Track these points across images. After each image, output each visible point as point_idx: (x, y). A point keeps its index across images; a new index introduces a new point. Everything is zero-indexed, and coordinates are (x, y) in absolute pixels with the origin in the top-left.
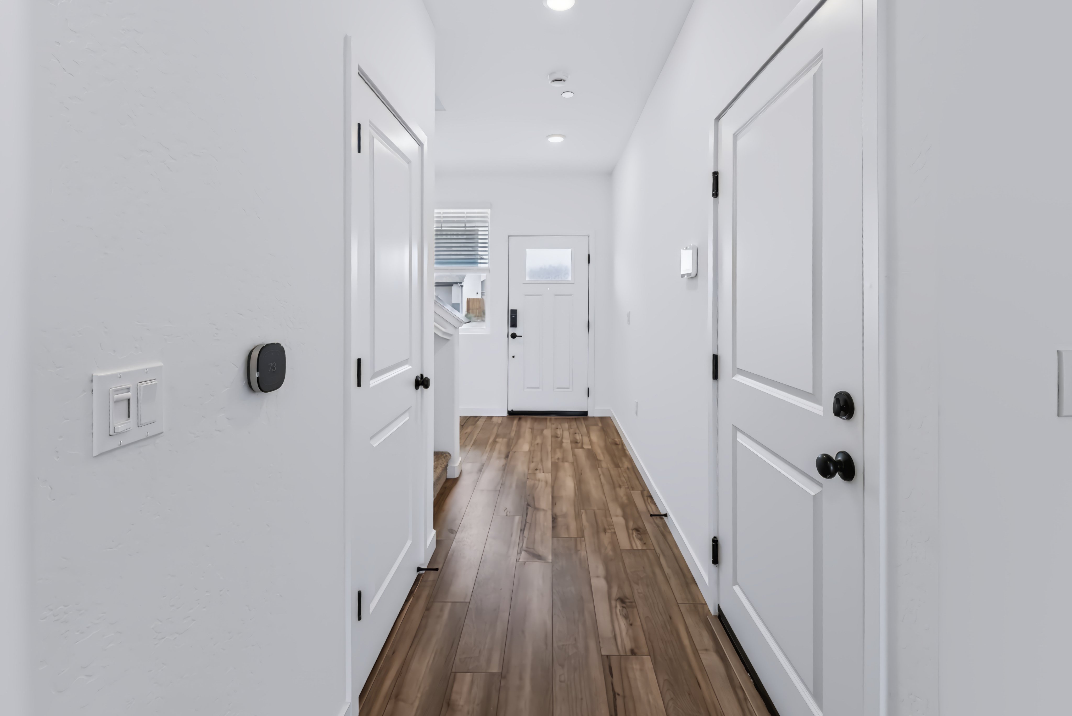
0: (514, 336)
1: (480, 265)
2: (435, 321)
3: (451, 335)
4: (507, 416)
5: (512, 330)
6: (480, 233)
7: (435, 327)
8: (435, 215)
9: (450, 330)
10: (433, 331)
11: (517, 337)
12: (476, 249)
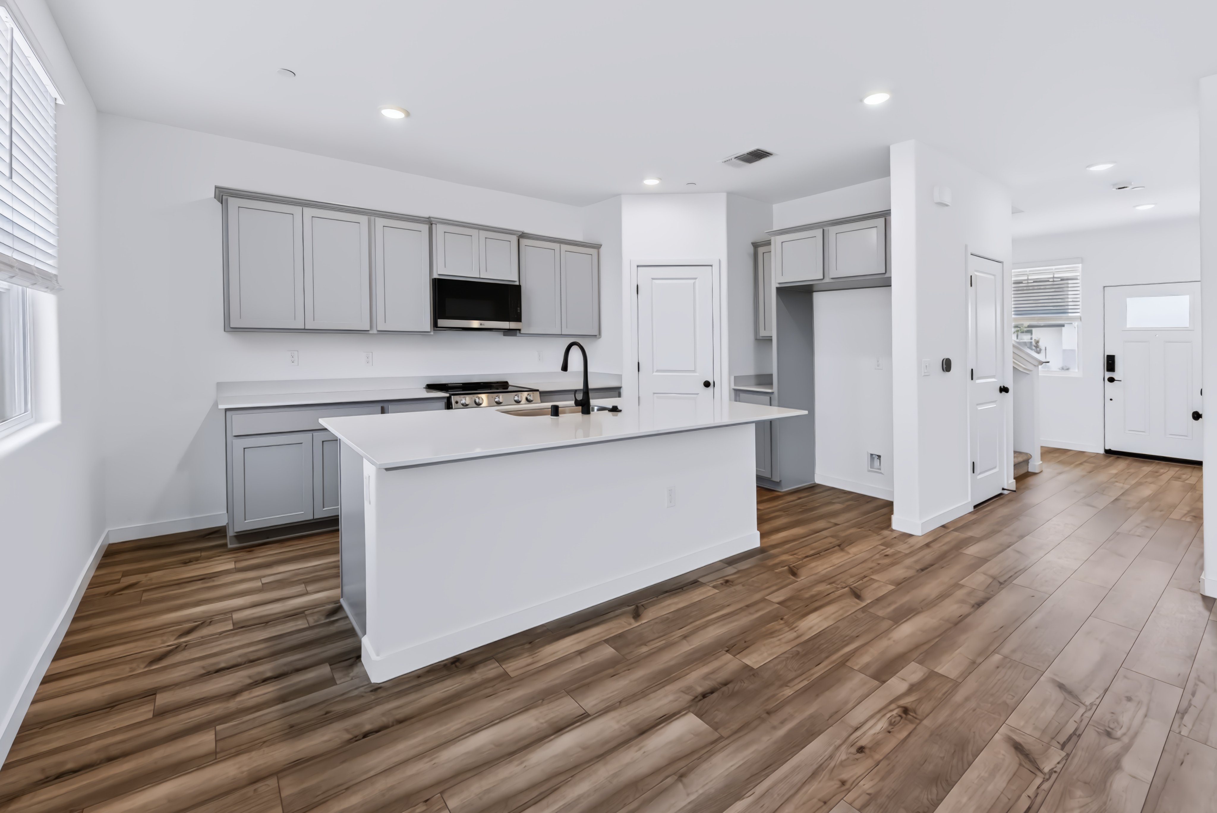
0: (1111, 380)
1: (1070, 315)
2: (1013, 358)
3: (1031, 371)
4: (1103, 454)
5: (1108, 375)
6: (1070, 285)
7: (1014, 362)
8: (1012, 274)
9: (1030, 367)
10: (1012, 365)
11: (1115, 381)
12: (1067, 300)
